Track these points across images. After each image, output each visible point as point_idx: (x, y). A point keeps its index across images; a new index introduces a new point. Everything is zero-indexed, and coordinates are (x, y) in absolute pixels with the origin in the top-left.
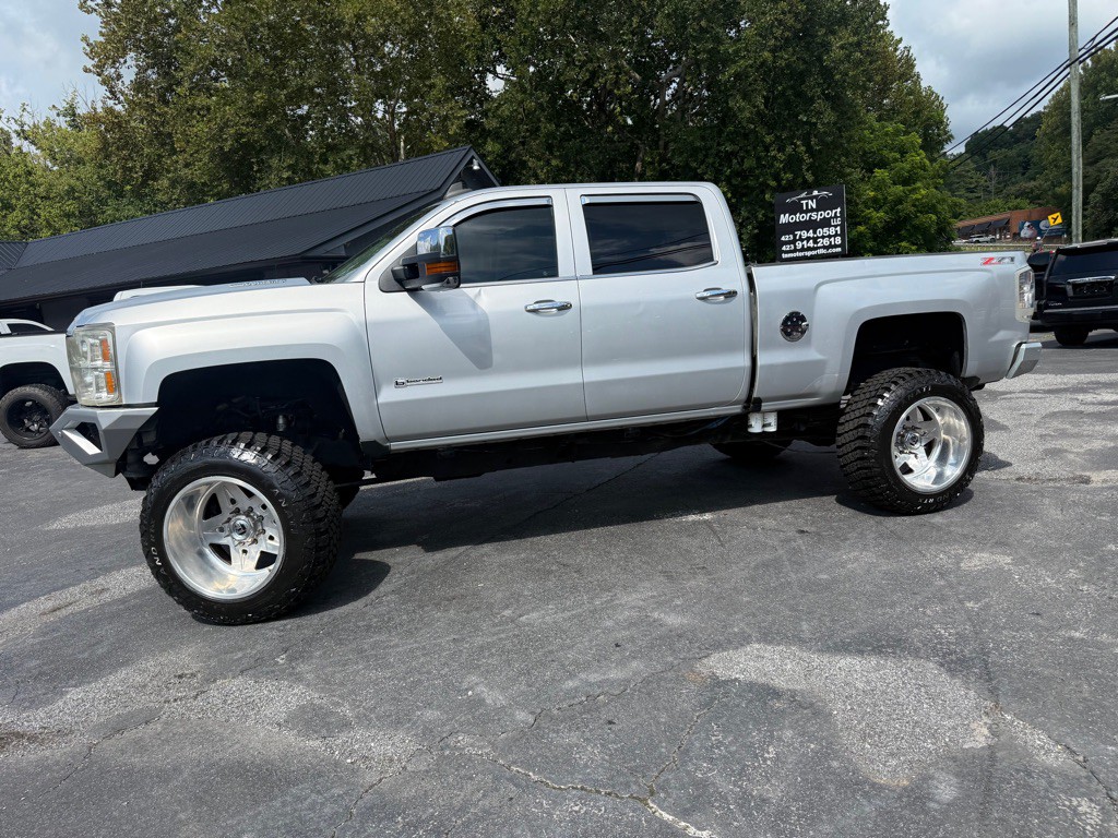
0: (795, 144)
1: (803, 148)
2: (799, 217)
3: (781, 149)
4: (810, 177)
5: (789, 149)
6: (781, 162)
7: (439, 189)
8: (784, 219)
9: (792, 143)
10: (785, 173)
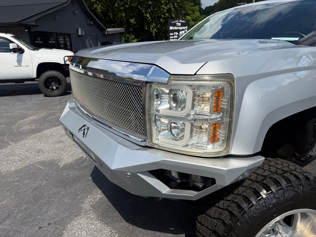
0: (170, 5)
1: (172, 6)
2: (175, 28)
3: (166, 6)
4: (173, 16)
5: (168, 6)
6: (166, 10)
7: (66, 2)
8: (171, 28)
9: (169, 4)
10: (167, 13)
